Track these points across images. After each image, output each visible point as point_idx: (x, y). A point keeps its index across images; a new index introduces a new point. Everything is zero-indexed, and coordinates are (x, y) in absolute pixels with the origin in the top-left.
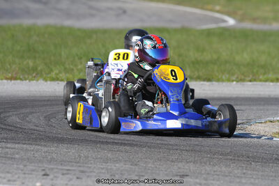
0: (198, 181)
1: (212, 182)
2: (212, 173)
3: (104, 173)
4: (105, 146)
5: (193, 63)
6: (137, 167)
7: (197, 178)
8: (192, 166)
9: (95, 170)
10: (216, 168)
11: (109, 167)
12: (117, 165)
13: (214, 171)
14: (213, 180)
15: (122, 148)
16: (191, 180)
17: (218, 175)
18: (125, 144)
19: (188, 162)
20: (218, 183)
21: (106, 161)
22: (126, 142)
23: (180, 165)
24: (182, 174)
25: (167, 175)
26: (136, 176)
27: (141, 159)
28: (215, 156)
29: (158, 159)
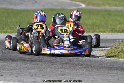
0: (69, 77)
1: (76, 77)
2: (76, 73)
3: (28, 74)
4: (28, 62)
6: (42, 71)
7: (69, 76)
8: (67, 71)
9: (24, 73)
10: (78, 71)
11: (30, 72)
12: (34, 70)
13: (77, 73)
15: (36, 63)
16: (67, 77)
17: (78, 74)
18: (37, 61)
19: (65, 69)
21: (29, 68)
22: (37, 60)
23: (62, 70)
24: (62, 74)
25: (56, 75)
26: (42, 75)
27: (44, 68)
28: (77, 66)
29: (52, 68)
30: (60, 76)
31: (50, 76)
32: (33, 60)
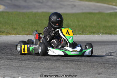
0: (106, 76)
1: (112, 76)
2: (112, 72)
3: (67, 73)
4: (67, 62)
5: (104, 27)
6: (80, 70)
7: (105, 75)
8: (103, 70)
9: (63, 72)
10: (114, 70)
11: (69, 71)
12: (72, 70)
13: (113, 72)
14: (112, 75)
16: (103, 76)
17: (114, 74)
18: (75, 61)
19: (101, 68)
20: (114, 77)
21: (67, 68)
22: (76, 60)
23: (98, 69)
24: (99, 73)
25: (93, 74)
26: (80, 74)
27: (82, 67)
28: (113, 66)
29: (89, 67)
30: (97, 75)
31: (87, 75)
32: (71, 60)
